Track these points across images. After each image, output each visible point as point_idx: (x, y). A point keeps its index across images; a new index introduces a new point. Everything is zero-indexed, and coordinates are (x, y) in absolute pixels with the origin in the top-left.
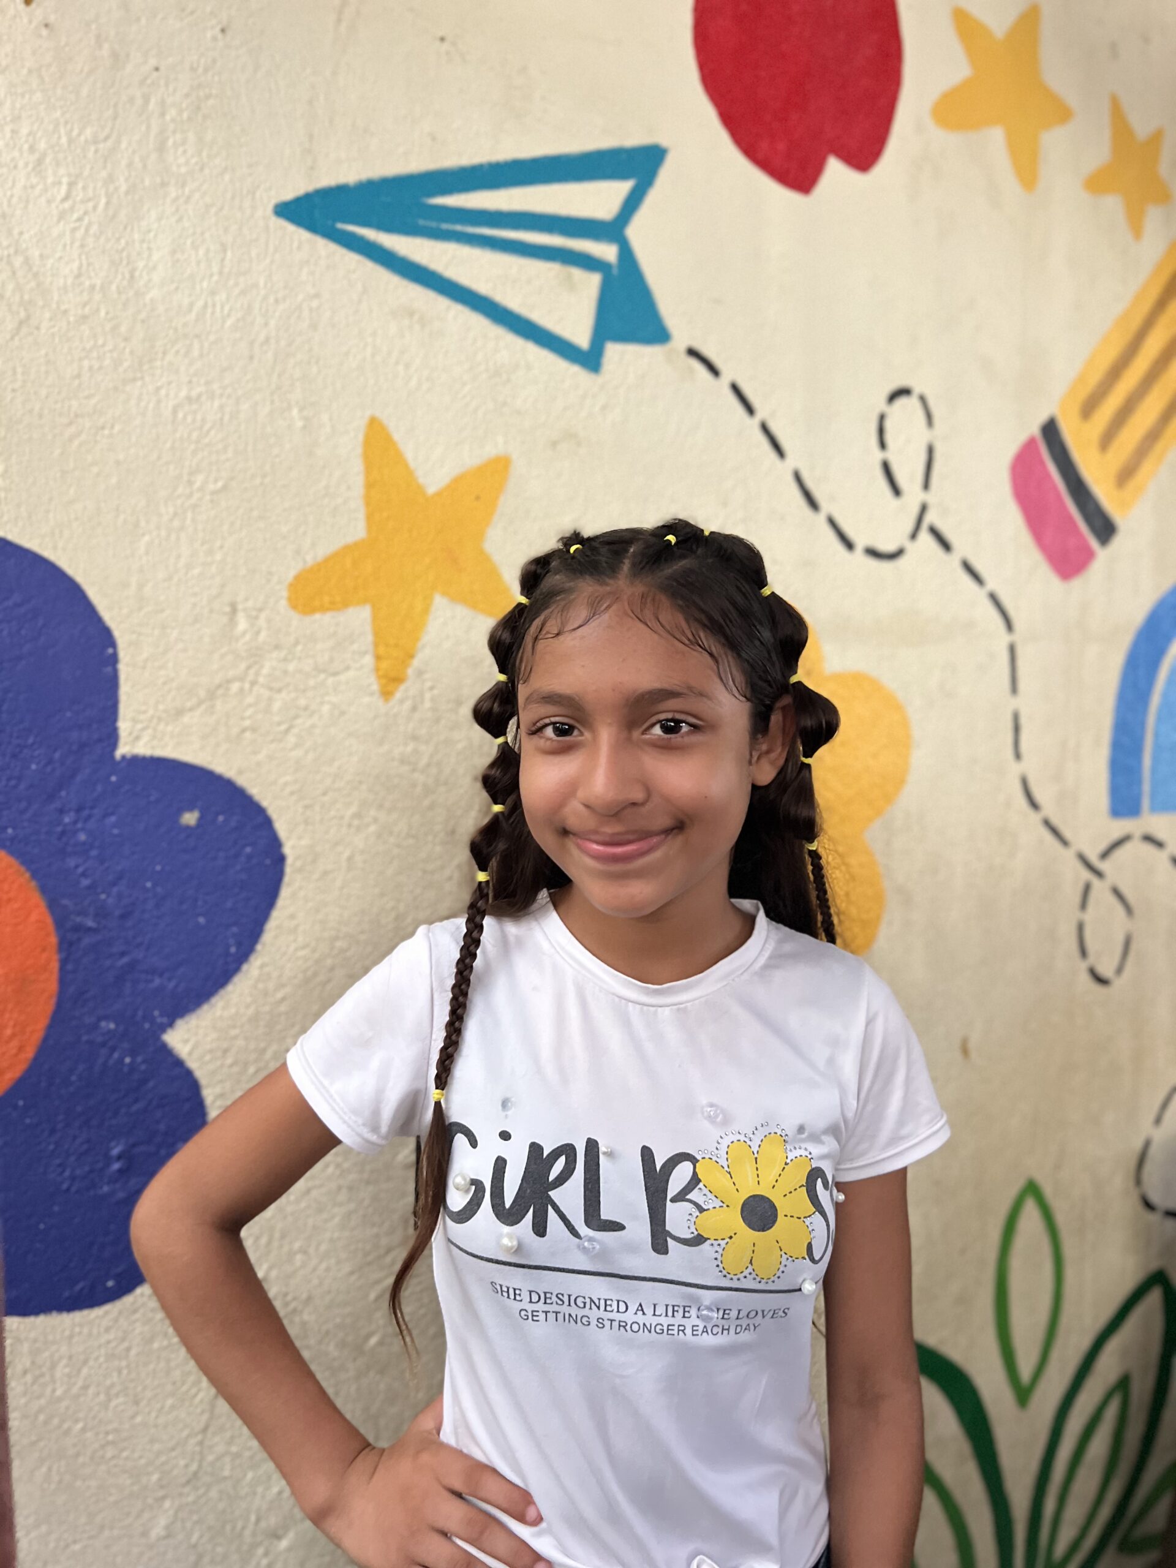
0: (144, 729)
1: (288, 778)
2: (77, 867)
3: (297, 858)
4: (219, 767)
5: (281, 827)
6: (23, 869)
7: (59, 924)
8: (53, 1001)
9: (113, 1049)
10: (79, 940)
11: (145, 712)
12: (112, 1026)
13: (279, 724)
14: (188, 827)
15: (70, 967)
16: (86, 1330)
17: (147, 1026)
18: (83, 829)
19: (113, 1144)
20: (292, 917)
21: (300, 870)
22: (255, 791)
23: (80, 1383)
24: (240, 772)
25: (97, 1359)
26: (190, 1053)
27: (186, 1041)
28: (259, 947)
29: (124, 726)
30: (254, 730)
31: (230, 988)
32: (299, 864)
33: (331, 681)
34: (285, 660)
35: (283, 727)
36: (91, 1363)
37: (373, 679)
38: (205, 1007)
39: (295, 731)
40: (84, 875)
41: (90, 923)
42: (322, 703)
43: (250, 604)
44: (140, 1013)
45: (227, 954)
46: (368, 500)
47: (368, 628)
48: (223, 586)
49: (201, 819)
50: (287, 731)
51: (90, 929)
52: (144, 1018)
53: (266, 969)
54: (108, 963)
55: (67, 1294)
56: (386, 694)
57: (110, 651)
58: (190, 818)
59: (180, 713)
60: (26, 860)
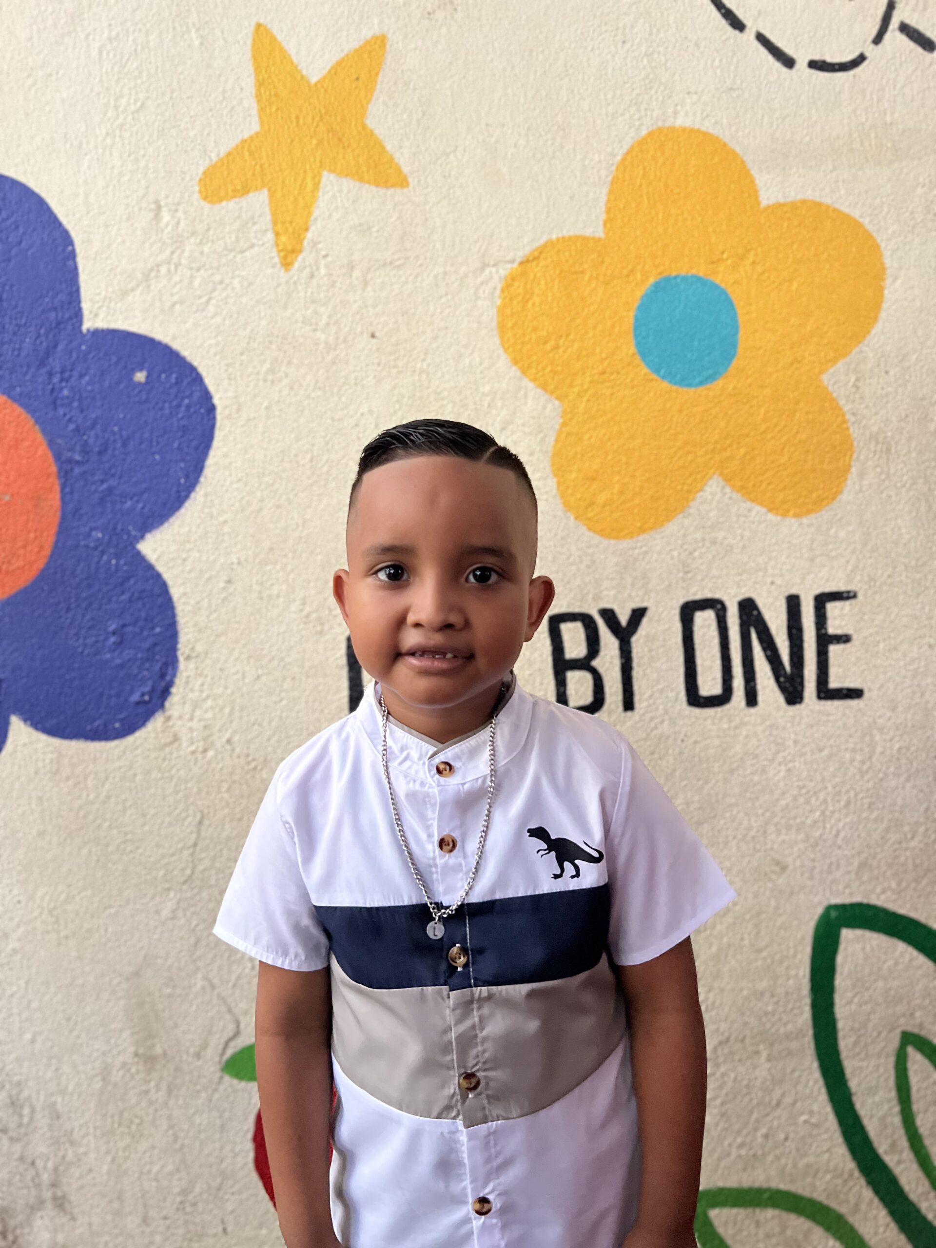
0: (100, 308)
1: (213, 341)
2: (65, 415)
3: (225, 407)
4: (159, 335)
5: (210, 382)
6: (29, 416)
7: (58, 457)
8: (59, 514)
9: (103, 552)
10: (72, 469)
11: (99, 294)
12: (100, 535)
13: (200, 297)
14: (140, 383)
15: (68, 490)
16: (104, 756)
17: (125, 537)
18: (66, 387)
19: (110, 623)
20: (226, 456)
21: (229, 417)
22: (186, 353)
23: (104, 794)
24: (174, 338)
25: (114, 778)
26: (157, 560)
27: (155, 550)
28: (202, 479)
29: (86, 306)
30: (182, 303)
31: (182, 511)
32: (227, 412)
33: (239, 256)
34: (201, 243)
35: (204, 299)
36: (110, 780)
37: (274, 253)
38: (166, 525)
39: (213, 302)
40: (70, 420)
41: (78, 457)
42: (233, 278)
43: (170, 200)
44: (119, 527)
45: (179, 484)
46: (259, 97)
47: (267, 210)
48: (147, 187)
49: (147, 377)
50: (208, 302)
51: (78, 462)
52: (122, 530)
53: (209, 498)
54: (93, 488)
55: (89, 728)
56: (287, 264)
57: (70, 248)
58: (140, 376)
59: (125, 293)
60: (32, 411)
